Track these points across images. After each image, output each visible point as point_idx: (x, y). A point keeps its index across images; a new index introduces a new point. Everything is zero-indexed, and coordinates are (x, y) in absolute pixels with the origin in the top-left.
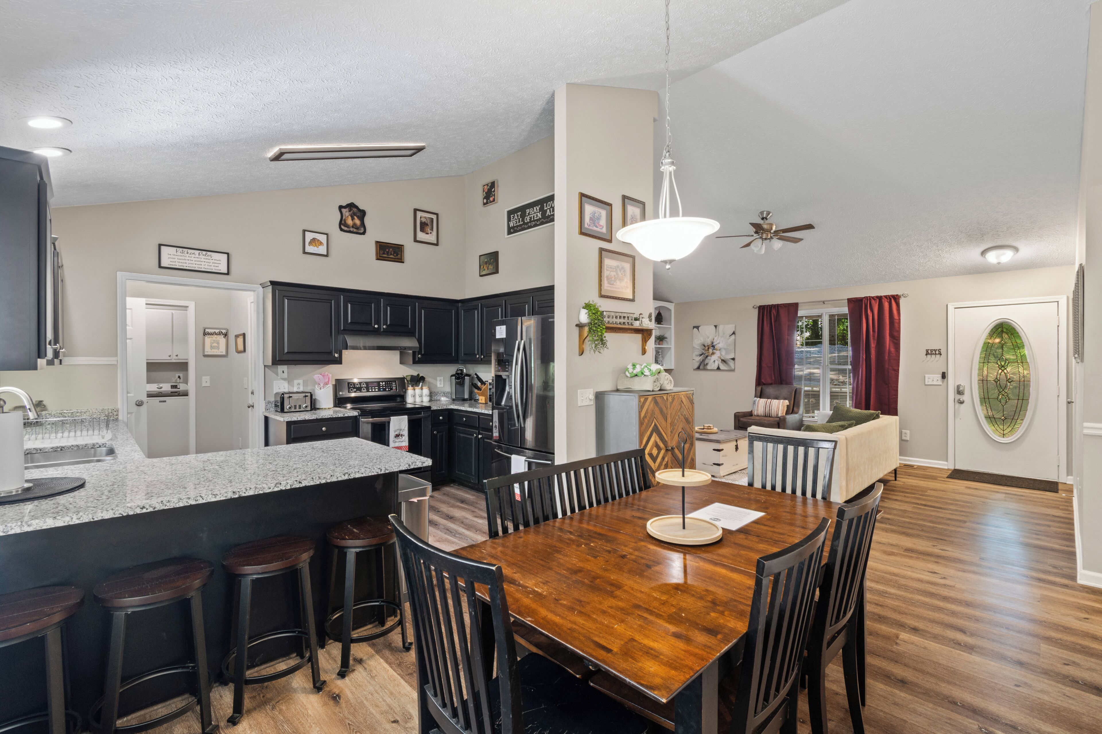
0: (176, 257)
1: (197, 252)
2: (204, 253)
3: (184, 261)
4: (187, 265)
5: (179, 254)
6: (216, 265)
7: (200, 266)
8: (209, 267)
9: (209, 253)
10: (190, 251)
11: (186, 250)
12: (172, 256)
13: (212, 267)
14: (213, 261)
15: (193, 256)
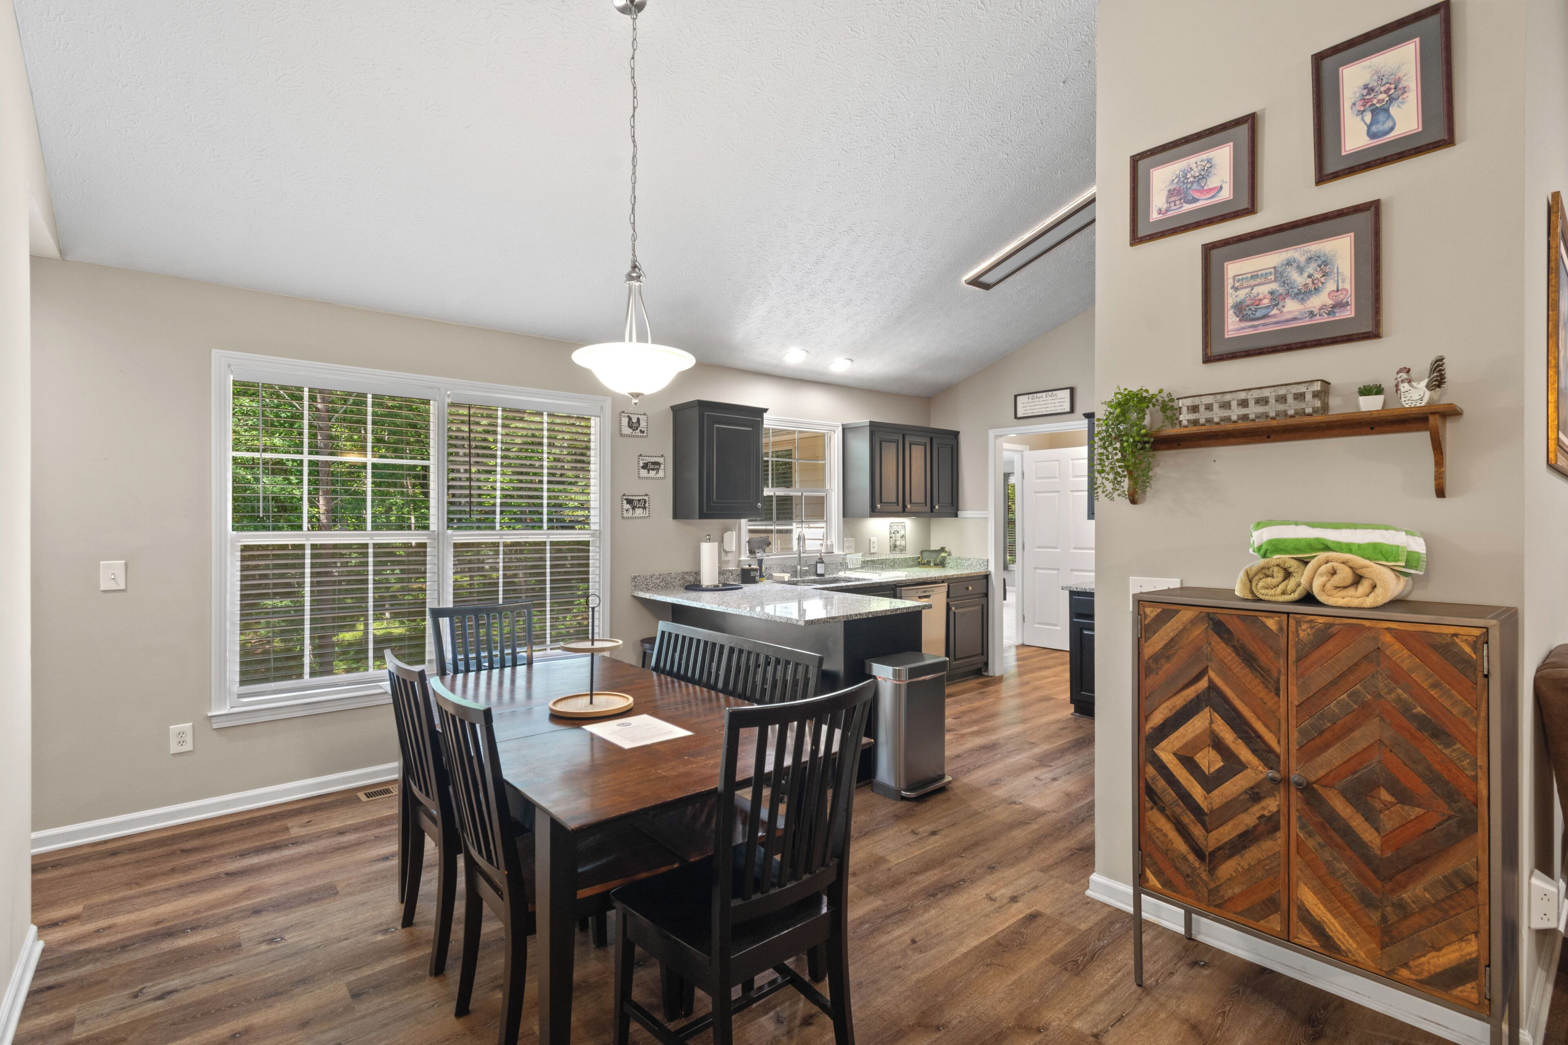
0: (1028, 405)
1: (1044, 394)
2: (1050, 393)
3: (1034, 407)
4: (1037, 411)
5: (1030, 400)
6: (1061, 404)
7: (1047, 409)
8: (1054, 408)
9: (1054, 393)
10: (1039, 395)
11: (1035, 395)
12: (1025, 405)
13: (1057, 408)
14: (1059, 400)
15: (1041, 399)
